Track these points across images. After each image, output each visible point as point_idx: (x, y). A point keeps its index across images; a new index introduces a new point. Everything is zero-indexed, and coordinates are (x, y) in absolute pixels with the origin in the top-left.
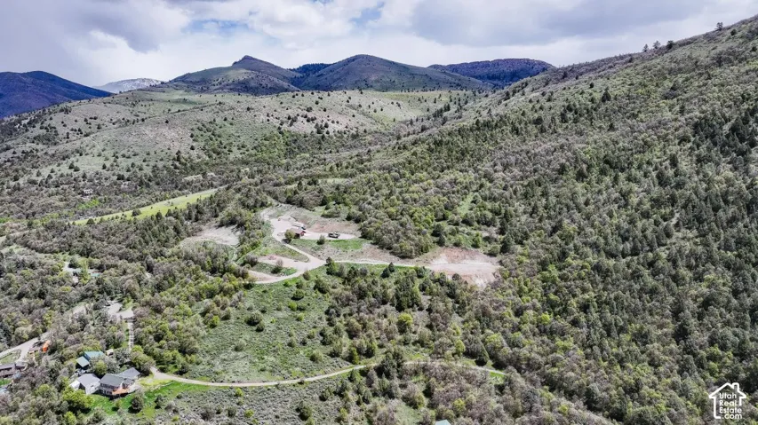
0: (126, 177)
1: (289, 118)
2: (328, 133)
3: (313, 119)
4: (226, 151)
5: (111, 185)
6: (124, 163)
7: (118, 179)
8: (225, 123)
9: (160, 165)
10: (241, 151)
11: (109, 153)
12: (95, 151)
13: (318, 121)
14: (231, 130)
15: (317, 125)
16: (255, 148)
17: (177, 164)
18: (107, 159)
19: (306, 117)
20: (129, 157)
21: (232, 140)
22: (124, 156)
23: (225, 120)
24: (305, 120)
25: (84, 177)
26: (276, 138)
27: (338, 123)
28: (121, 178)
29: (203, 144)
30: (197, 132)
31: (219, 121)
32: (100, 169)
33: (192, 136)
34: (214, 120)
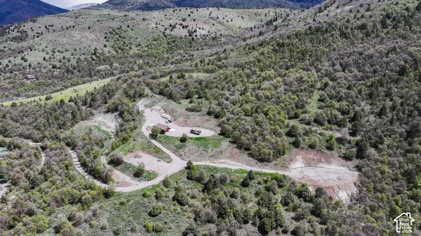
0: (58, 66)
1: (171, 26)
2: (196, 36)
3: (186, 27)
4: (127, 48)
5: (47, 73)
6: (58, 56)
7: (53, 68)
8: (128, 29)
9: (82, 58)
10: (138, 48)
11: (49, 50)
12: (41, 48)
13: (190, 28)
14: (132, 34)
15: (189, 30)
16: (147, 46)
17: (94, 57)
18: (47, 53)
19: (182, 25)
20: (62, 52)
21: (132, 40)
22: (59, 51)
23: (128, 27)
24: (181, 27)
25: (30, 66)
26: (161, 39)
27: (203, 29)
28: (54, 67)
29: (112, 43)
30: (109, 35)
31: (124, 27)
32: (41, 61)
33: (105, 38)
34: (121, 27)
